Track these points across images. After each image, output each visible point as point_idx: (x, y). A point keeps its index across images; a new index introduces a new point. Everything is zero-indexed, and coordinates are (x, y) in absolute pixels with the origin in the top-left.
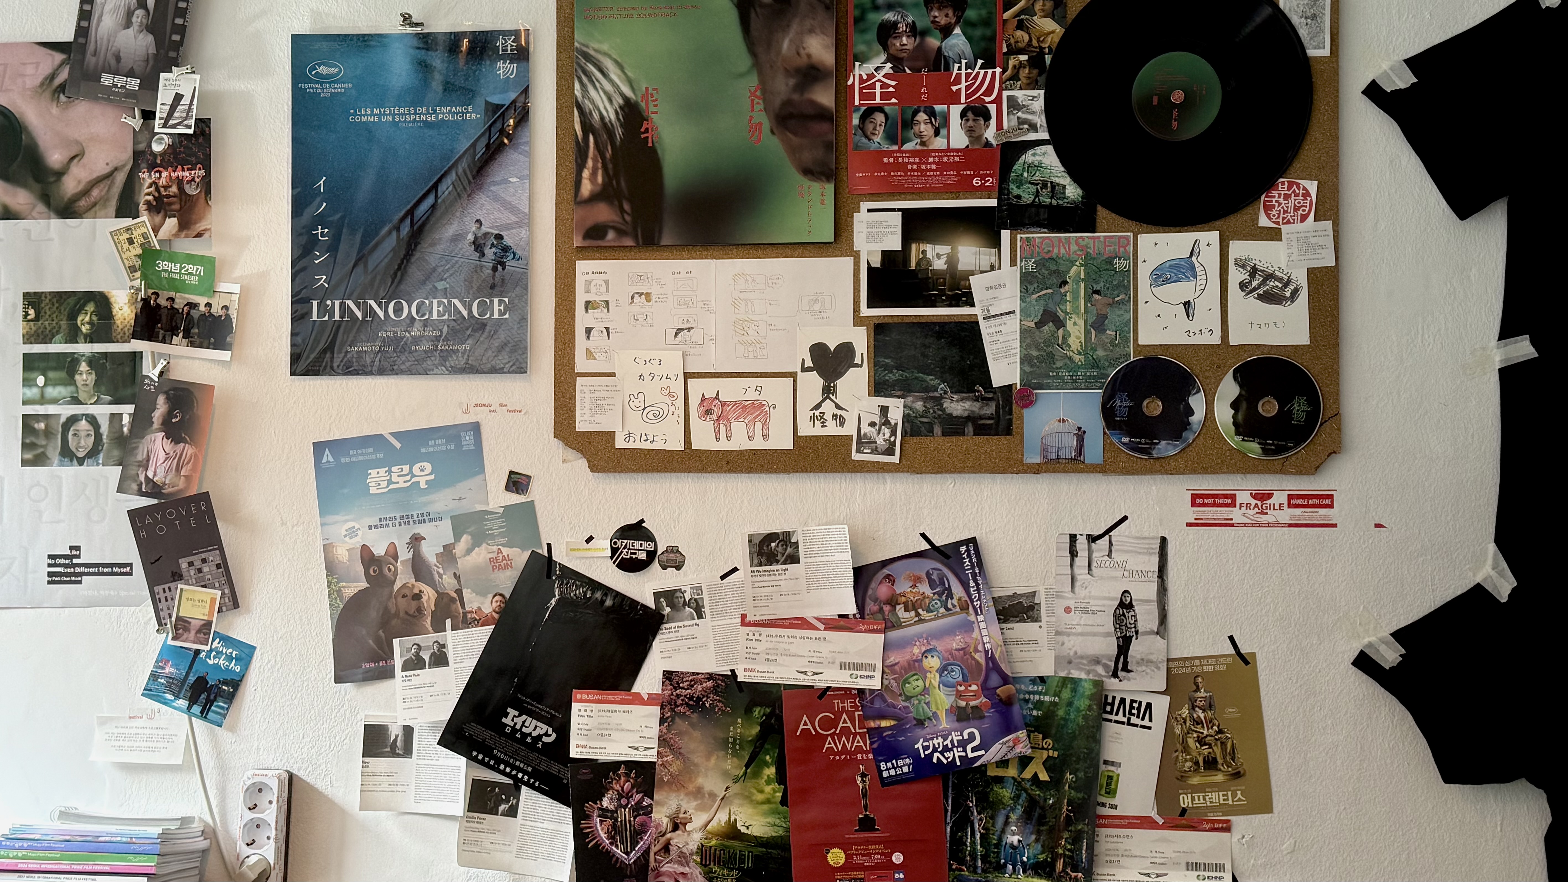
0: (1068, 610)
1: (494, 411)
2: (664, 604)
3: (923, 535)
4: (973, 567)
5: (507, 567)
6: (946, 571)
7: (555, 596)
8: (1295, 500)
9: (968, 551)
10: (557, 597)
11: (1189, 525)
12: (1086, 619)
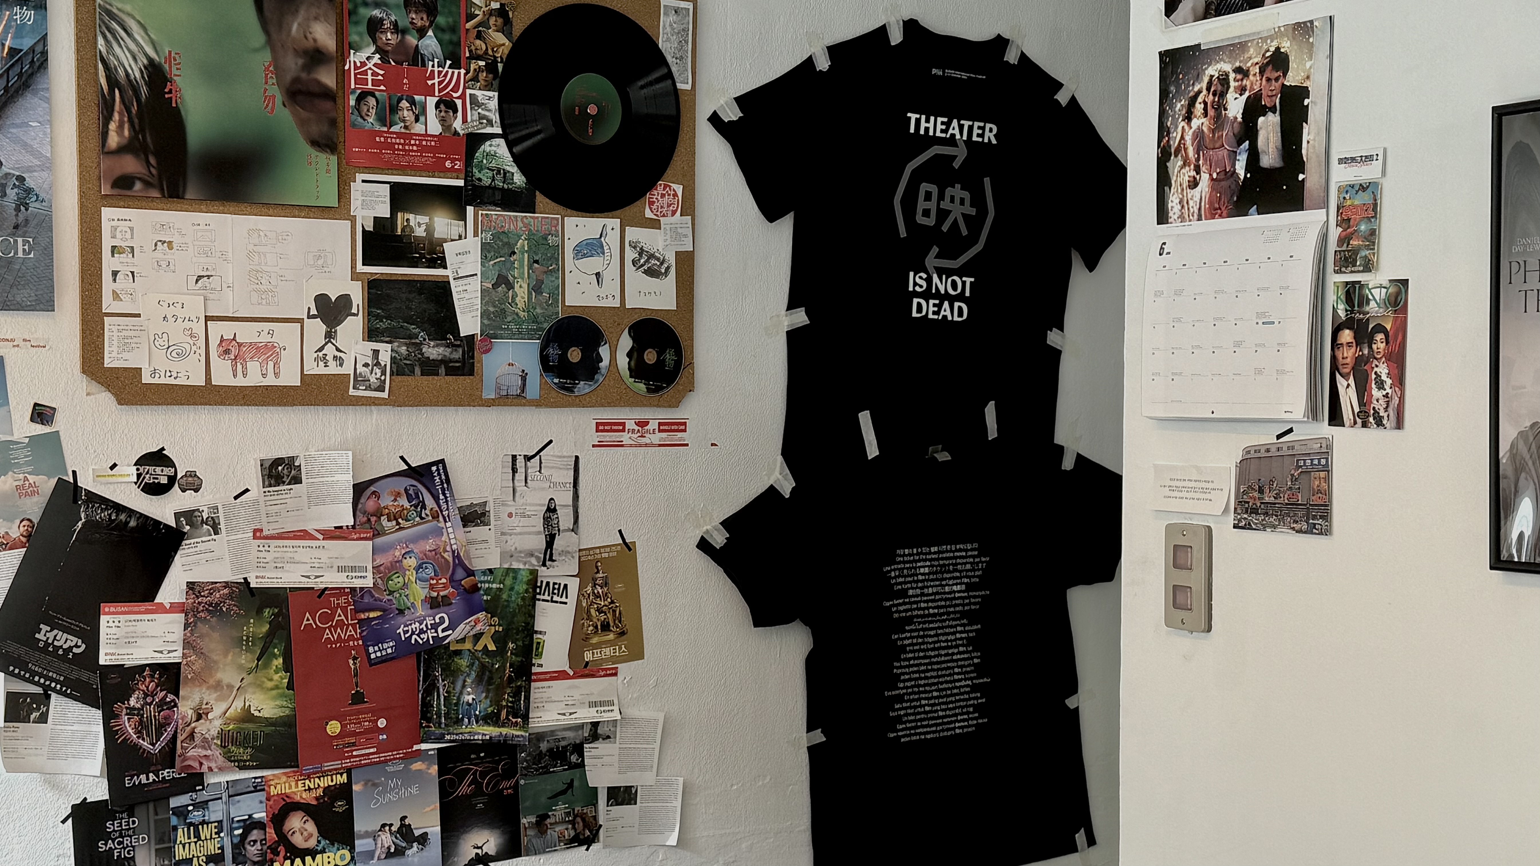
0: (510, 515)
1: (18, 346)
2: (184, 523)
3: (402, 458)
4: (442, 484)
5: (33, 493)
6: (420, 487)
7: (81, 520)
8: (665, 427)
9: (438, 470)
10: (83, 520)
11: (594, 446)
12: (524, 521)
